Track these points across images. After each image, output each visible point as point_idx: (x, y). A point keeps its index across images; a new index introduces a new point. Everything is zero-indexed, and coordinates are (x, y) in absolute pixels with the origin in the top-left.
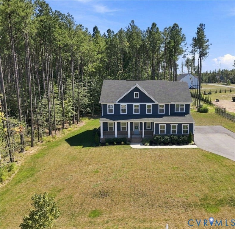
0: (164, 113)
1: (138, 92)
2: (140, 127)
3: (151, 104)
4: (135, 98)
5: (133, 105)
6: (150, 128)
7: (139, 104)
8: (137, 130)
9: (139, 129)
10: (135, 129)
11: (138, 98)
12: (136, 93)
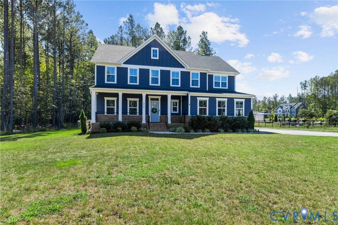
0: (199, 87)
1: (158, 49)
2: (160, 109)
3: (179, 70)
4: (152, 58)
5: (149, 70)
6: (178, 112)
7: (159, 69)
8: (155, 114)
9: (160, 112)
10: (153, 114)
11: (158, 58)
12: (153, 50)
